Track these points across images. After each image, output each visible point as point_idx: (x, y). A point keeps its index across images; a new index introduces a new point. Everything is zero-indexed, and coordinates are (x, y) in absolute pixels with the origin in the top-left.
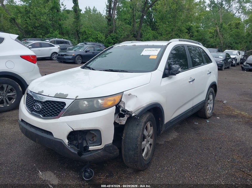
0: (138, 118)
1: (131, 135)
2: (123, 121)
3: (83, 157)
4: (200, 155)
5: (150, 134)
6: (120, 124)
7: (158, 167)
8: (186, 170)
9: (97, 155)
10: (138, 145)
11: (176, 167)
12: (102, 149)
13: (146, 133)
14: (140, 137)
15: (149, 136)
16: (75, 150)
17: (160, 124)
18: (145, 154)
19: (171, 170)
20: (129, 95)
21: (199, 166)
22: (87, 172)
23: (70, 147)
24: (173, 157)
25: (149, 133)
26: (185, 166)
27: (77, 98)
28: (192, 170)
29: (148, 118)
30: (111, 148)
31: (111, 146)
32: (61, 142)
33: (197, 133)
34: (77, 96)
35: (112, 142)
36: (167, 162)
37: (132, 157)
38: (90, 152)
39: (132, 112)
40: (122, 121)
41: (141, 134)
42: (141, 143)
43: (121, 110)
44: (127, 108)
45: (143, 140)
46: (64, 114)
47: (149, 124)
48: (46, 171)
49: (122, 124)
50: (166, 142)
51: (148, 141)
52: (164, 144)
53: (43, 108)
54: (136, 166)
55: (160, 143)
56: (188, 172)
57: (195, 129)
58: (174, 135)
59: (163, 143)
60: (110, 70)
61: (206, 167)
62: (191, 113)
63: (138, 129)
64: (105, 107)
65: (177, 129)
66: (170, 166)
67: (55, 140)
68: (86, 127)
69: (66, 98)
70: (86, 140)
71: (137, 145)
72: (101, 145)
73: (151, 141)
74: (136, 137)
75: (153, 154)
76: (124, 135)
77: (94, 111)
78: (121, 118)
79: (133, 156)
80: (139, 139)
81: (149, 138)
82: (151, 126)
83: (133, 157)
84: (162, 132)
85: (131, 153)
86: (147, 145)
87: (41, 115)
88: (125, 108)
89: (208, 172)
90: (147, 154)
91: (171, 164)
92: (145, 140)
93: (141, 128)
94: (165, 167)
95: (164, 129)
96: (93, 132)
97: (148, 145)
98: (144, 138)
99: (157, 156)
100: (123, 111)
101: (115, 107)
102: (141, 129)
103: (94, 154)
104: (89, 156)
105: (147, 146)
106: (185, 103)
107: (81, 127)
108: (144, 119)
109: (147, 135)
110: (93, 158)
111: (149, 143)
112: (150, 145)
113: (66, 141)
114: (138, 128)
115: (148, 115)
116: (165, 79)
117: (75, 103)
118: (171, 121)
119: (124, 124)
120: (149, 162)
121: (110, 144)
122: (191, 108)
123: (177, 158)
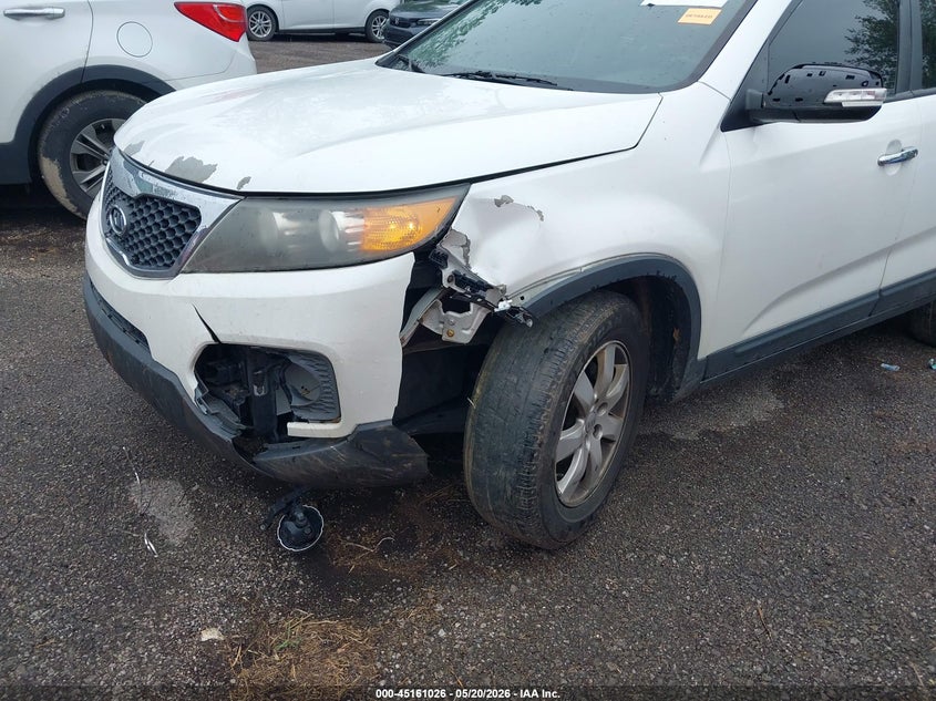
0: (530, 323)
1: (512, 396)
2: (463, 328)
3: (261, 458)
4: (855, 522)
5: (609, 395)
6: (445, 337)
7: (626, 543)
8: (754, 587)
9: (321, 462)
10: (536, 447)
11: (710, 559)
12: (345, 438)
13: (584, 390)
14: (549, 411)
15: (604, 405)
16: (226, 425)
17: (675, 359)
18: (573, 483)
19: (683, 573)
20: (498, 203)
21: (829, 580)
22: (293, 519)
23: (204, 410)
24: (718, 508)
25: (605, 393)
26: (757, 565)
27: (245, 189)
28: (784, 592)
29: (605, 324)
30: (387, 443)
31: (385, 432)
32: (171, 383)
33: (877, 412)
34: (246, 180)
35: (390, 416)
36: (676, 531)
37: (505, 491)
38: (294, 444)
39: (504, 291)
40: (455, 329)
41: (555, 396)
42: (555, 435)
43: (446, 273)
44: (480, 270)
45: (570, 423)
46: (192, 262)
47: (608, 354)
48: (165, 477)
49: (453, 339)
50: (706, 433)
51: (597, 428)
52: (694, 442)
53: (132, 226)
54: (523, 533)
55: (679, 435)
56: (759, 595)
57: (872, 392)
58: (761, 407)
59: (693, 435)
60: (479, 73)
61: (864, 588)
62: (863, 321)
63: (545, 371)
64: (366, 252)
65: (782, 385)
66: (684, 550)
67: (155, 369)
68: (264, 335)
69: (205, 182)
70: (286, 390)
71: (532, 444)
72: (336, 420)
73: (611, 426)
74: (533, 408)
75: (614, 481)
76: (478, 391)
77: (310, 264)
78: (450, 313)
79: (509, 488)
80: (545, 421)
81: (603, 412)
82: (619, 359)
83: (509, 493)
84: (679, 394)
85: (501, 472)
86: (588, 445)
87: (124, 256)
88: (468, 266)
89: (866, 614)
90: (583, 479)
91: (694, 541)
92: (582, 421)
93: (560, 370)
94: (659, 552)
95: (689, 381)
96: (302, 363)
97: (593, 444)
98: (574, 412)
99: (643, 492)
100: (459, 279)
101: (410, 259)
102: (564, 372)
103: (308, 456)
104: (285, 461)
105: (583, 447)
106: (836, 267)
107: (249, 334)
108: (584, 328)
109: (589, 403)
110: (304, 473)
111: (600, 435)
112: (606, 442)
113: (191, 384)
114: (548, 367)
115: (607, 312)
116: (739, 136)
117: (233, 214)
118: (740, 350)
119: (466, 341)
120: (591, 517)
121: (382, 426)
122: (873, 294)
123: (734, 518)
